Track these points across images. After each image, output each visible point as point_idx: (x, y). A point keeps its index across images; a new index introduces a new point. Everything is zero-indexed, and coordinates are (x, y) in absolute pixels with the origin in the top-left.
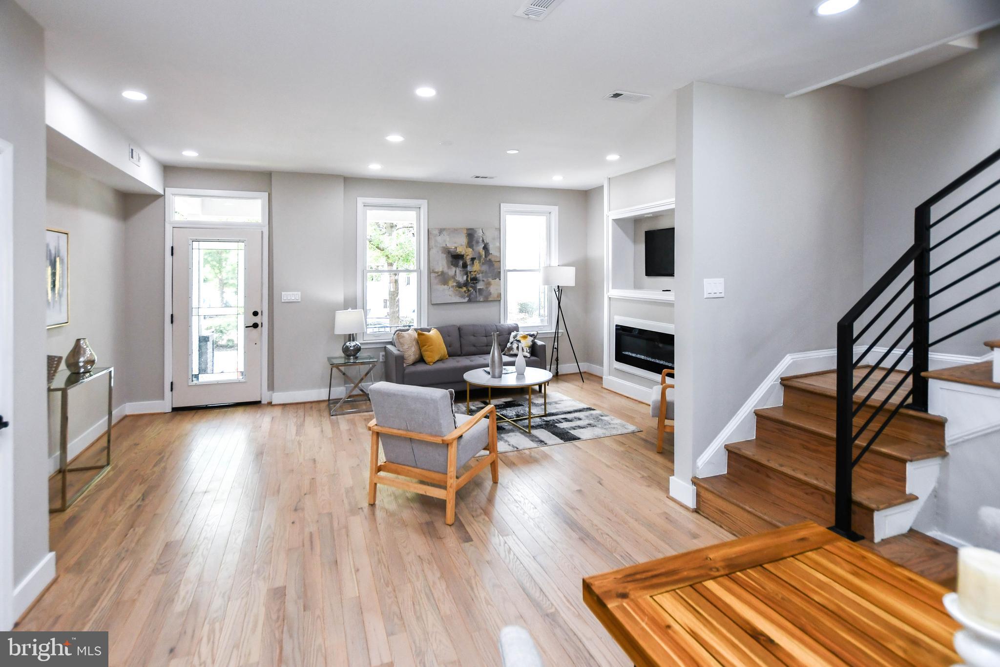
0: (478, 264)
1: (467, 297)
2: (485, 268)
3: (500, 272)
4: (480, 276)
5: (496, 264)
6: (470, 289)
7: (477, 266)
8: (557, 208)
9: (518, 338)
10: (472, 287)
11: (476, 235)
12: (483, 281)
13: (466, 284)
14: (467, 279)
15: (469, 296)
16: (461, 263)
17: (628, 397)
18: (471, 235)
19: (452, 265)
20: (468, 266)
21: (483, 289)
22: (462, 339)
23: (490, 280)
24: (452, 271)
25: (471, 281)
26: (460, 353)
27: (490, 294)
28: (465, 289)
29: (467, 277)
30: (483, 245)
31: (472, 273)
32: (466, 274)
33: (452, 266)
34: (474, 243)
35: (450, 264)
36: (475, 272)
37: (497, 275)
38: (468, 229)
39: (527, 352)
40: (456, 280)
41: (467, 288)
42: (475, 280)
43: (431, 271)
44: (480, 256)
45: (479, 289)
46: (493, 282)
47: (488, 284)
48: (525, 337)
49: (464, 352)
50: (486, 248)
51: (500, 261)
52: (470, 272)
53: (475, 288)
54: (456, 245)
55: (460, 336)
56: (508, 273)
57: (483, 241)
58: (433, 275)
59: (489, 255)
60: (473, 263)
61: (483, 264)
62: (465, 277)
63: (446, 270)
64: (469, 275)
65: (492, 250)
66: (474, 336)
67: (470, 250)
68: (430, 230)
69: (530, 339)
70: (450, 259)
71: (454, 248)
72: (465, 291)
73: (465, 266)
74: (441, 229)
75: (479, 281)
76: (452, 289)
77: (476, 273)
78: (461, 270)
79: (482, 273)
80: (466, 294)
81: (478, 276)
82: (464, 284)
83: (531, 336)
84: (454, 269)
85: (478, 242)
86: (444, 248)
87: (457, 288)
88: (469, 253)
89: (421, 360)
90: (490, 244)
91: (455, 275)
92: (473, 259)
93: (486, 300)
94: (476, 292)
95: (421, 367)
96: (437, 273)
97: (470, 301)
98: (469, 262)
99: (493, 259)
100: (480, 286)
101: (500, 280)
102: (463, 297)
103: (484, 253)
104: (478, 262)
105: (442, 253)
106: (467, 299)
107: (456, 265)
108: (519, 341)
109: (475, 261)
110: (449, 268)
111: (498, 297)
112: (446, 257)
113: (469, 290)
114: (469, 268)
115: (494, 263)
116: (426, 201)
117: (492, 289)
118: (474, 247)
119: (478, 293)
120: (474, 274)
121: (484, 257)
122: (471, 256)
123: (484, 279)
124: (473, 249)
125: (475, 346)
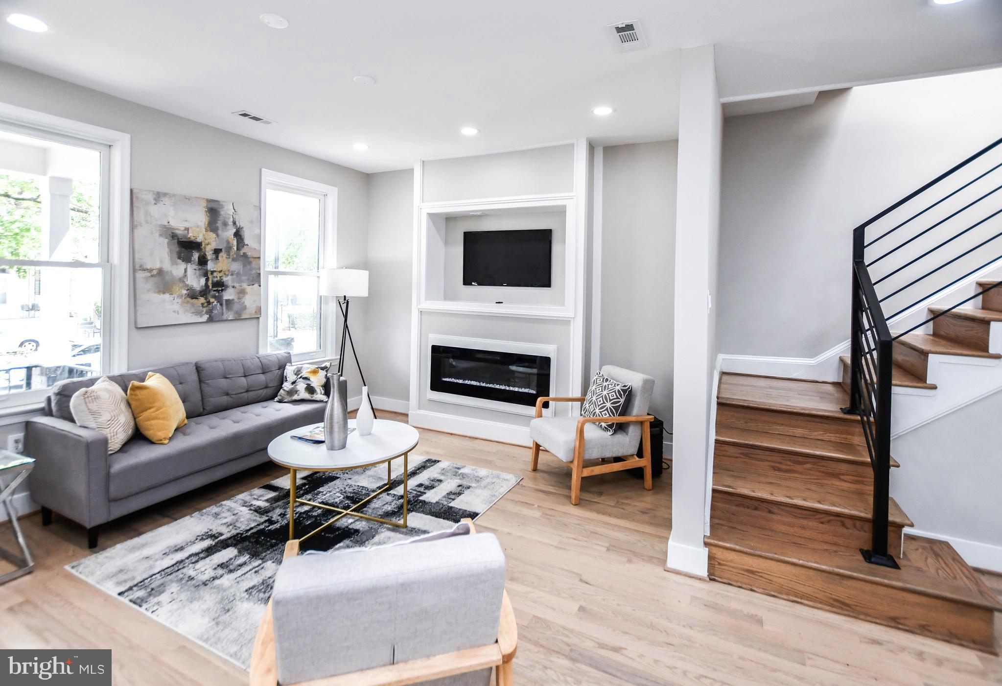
0: (226, 261)
1: (207, 313)
2: (236, 266)
3: (260, 274)
4: (228, 280)
5: (254, 265)
6: (212, 300)
7: (223, 263)
8: (335, 188)
9: (304, 374)
10: (214, 297)
11: (222, 213)
12: (233, 287)
13: (204, 293)
14: (206, 284)
15: (210, 312)
16: (196, 256)
17: (452, 434)
18: (213, 211)
19: (179, 258)
20: (209, 263)
21: (233, 300)
22: (203, 385)
23: (245, 285)
24: (178, 269)
25: (213, 287)
26: (202, 410)
27: (245, 308)
28: (202, 300)
29: (207, 280)
30: (235, 230)
31: (215, 274)
32: (206, 275)
33: (179, 261)
34: (219, 224)
35: (175, 256)
36: (220, 272)
37: (256, 279)
38: (209, 201)
39: (321, 394)
40: (188, 285)
41: (206, 299)
42: (220, 285)
43: (135, 268)
44: (229, 248)
45: (227, 301)
46: (249, 289)
47: (242, 292)
48: (315, 372)
49: (208, 408)
50: (238, 235)
51: (259, 258)
52: (212, 272)
53: (219, 299)
54: (187, 225)
55: (200, 381)
56: (271, 276)
57: (234, 223)
58: (140, 275)
59: (243, 246)
60: (217, 258)
61: (234, 260)
62: (203, 281)
63: (167, 266)
64: (210, 276)
65: (248, 239)
66: (226, 378)
67: (213, 235)
68: (135, 191)
69: (322, 373)
70: (176, 248)
71: (183, 229)
72: (202, 304)
73: (203, 261)
74: (158, 193)
75: (227, 287)
76: (180, 301)
77: (221, 274)
78: (196, 267)
79: (232, 275)
80: (205, 310)
81: (225, 279)
82: (201, 292)
83: (322, 369)
84: (182, 266)
85: (225, 224)
86: (165, 227)
87: (188, 299)
88: (211, 242)
89: (138, 437)
90: (244, 229)
91: (185, 276)
92: (217, 252)
93: (238, 318)
94: (221, 305)
95: (144, 454)
96: (151, 270)
97: (211, 320)
98: (210, 255)
99: (249, 254)
100: (228, 295)
101: (260, 286)
102: (199, 313)
103: (235, 243)
104: (225, 256)
105: (161, 235)
106: (205, 318)
107: (187, 260)
108: (306, 378)
109: (221, 255)
110: (173, 263)
111: (256, 312)
112: (168, 243)
113: (209, 303)
114: (210, 266)
115: (251, 260)
116: (127, 137)
117: (248, 301)
118: (220, 232)
119: (224, 307)
120: (219, 275)
121: (235, 248)
122: (213, 245)
123: (235, 284)
124: (218, 235)
125: (227, 394)
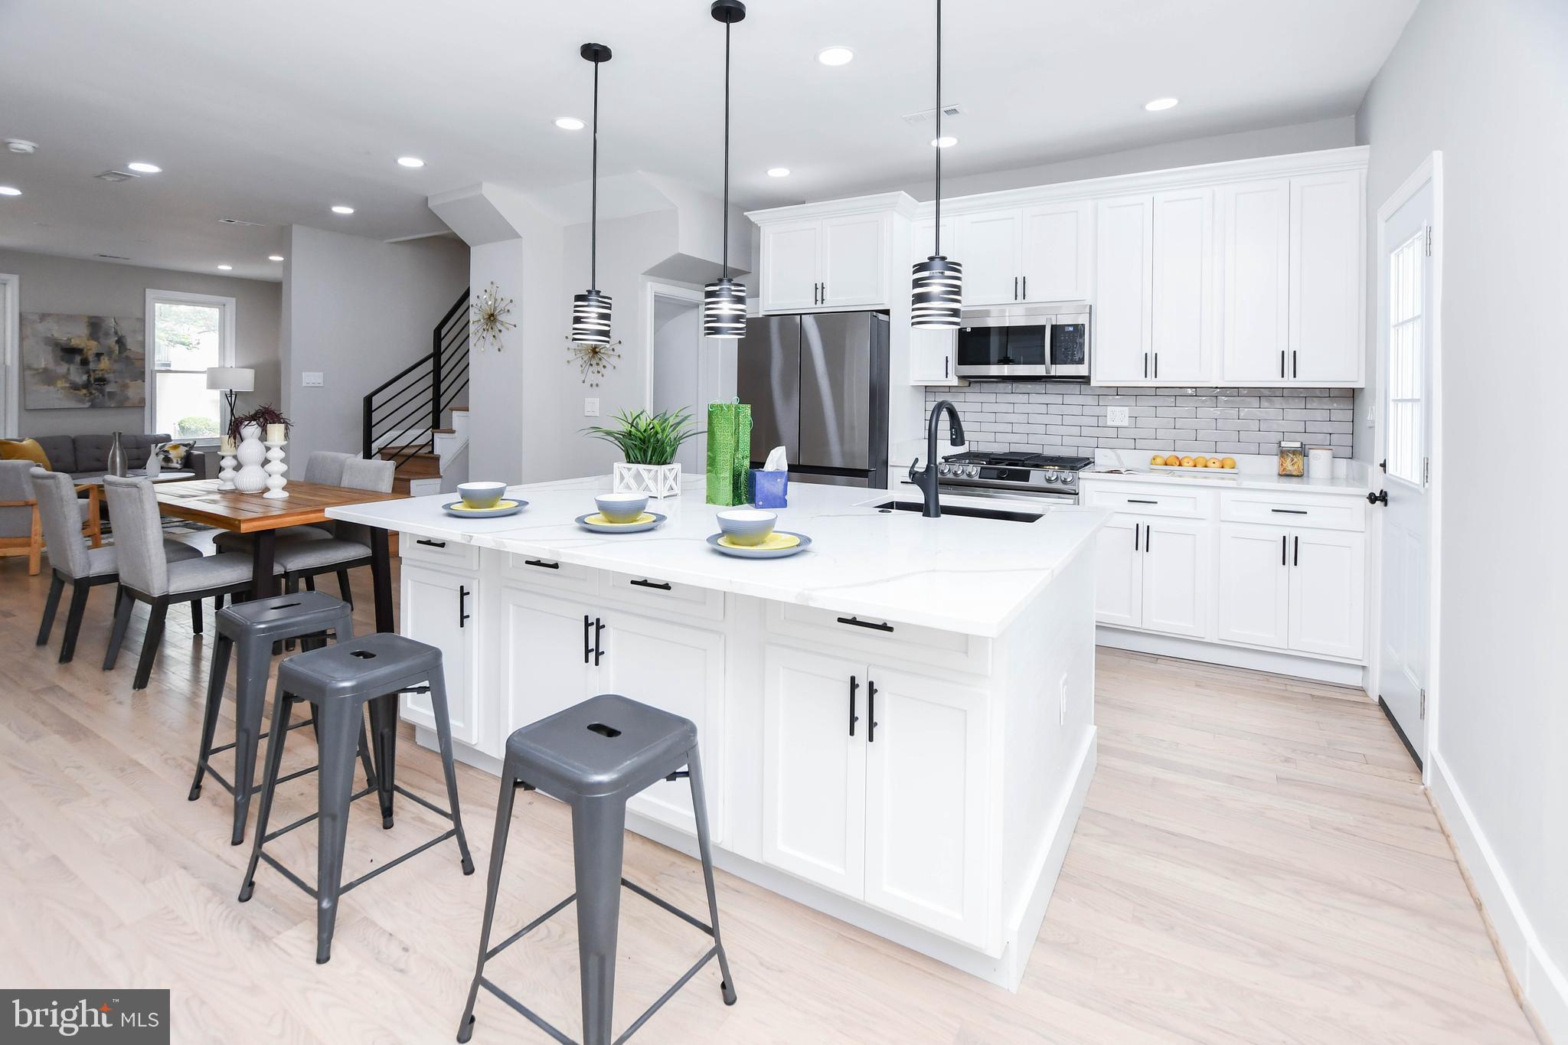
0: (108, 362)
1: (89, 401)
2: (117, 367)
3: (144, 372)
4: (110, 376)
5: (137, 362)
6: (94, 391)
7: (105, 363)
8: (234, 300)
9: (166, 448)
10: (96, 389)
11: (104, 325)
12: (116, 382)
13: (87, 385)
14: (88, 379)
15: (92, 400)
16: (78, 359)
18: (95, 324)
19: (63, 360)
20: (91, 363)
21: (115, 392)
22: (77, 451)
23: (128, 381)
24: (62, 368)
25: (95, 381)
27: (127, 398)
28: (85, 391)
29: (89, 376)
30: (116, 338)
31: (97, 372)
32: (87, 373)
33: (63, 362)
34: (101, 334)
35: (60, 359)
36: (102, 370)
37: (141, 375)
38: (90, 317)
40: (71, 380)
41: (88, 390)
42: (102, 381)
43: (24, 367)
44: (111, 352)
45: (109, 392)
46: (132, 384)
47: (125, 386)
48: (176, 448)
49: (81, 468)
50: (120, 342)
51: (143, 359)
52: (94, 370)
53: (102, 392)
54: (70, 336)
55: (75, 449)
56: (158, 374)
57: (116, 333)
58: (29, 372)
59: (125, 351)
60: (99, 360)
61: (115, 361)
62: (85, 377)
63: (52, 366)
64: (92, 374)
65: (131, 344)
67: (94, 343)
68: (22, 314)
69: (184, 449)
70: (60, 353)
71: (66, 339)
72: (85, 394)
73: (85, 363)
74: (42, 314)
75: (109, 382)
76: (63, 391)
77: (103, 372)
78: (79, 367)
79: (114, 372)
80: (87, 398)
81: (106, 376)
82: (83, 385)
83: (185, 445)
84: (66, 366)
85: (107, 334)
86: (49, 338)
87: (72, 390)
88: (92, 347)
90: (127, 337)
91: (69, 373)
92: (99, 355)
93: (121, 406)
94: (103, 395)
96: (37, 369)
97: (93, 407)
98: (91, 358)
99: (132, 356)
100: (108, 389)
101: (144, 381)
102: (82, 401)
103: (117, 348)
104: (106, 358)
105: (46, 344)
106: (88, 405)
107: (70, 361)
108: (167, 452)
109: (102, 358)
110: (57, 364)
111: (139, 403)
112: (53, 350)
113: (91, 394)
114: (92, 366)
115: (134, 360)
116: (17, 277)
117: (131, 393)
118: (101, 340)
119: (106, 397)
120: (101, 373)
121: (117, 352)
122: (95, 351)
123: (117, 380)
124: (99, 342)
125: (98, 460)
